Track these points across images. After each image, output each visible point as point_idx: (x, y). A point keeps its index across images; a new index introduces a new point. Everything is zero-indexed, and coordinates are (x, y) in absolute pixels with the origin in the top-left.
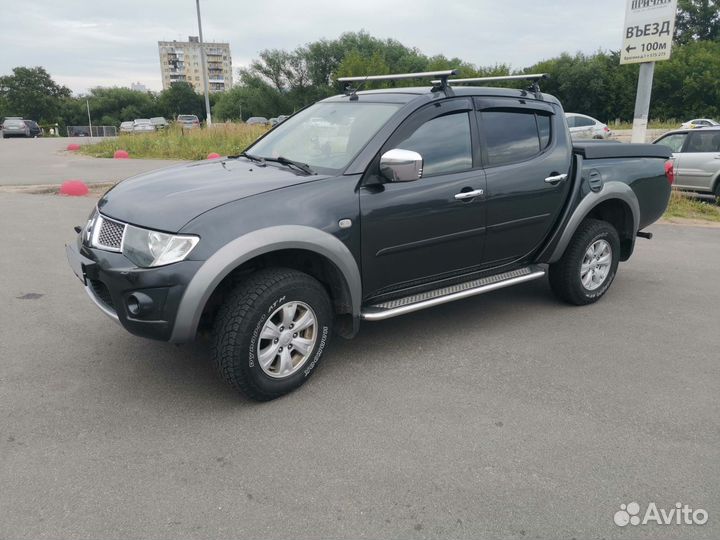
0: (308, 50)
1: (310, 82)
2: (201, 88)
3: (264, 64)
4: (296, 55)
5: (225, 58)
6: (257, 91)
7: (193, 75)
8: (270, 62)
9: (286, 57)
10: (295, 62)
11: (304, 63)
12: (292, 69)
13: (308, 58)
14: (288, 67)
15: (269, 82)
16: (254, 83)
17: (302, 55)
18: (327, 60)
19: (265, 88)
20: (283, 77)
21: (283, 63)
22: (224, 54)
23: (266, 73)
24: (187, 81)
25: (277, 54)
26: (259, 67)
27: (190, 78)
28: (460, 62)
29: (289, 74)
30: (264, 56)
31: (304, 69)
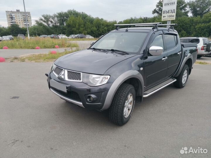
0: (57, 14)
1: (58, 24)
2: (21, 26)
3: (43, 19)
4: (53, 16)
5: (29, 17)
6: (41, 27)
7: (18, 22)
8: (45, 18)
9: (50, 17)
10: (53, 18)
11: (56, 18)
12: (52, 20)
13: (57, 17)
14: (51, 19)
15: (45, 24)
16: (40, 24)
17: (55, 16)
18: (63, 18)
19: (44, 26)
20: (49, 23)
21: (50, 18)
22: (29, 15)
23: (44, 21)
24: (16, 24)
25: (47, 16)
26: (42, 20)
27: (17, 23)
28: (103, 19)
29: (52, 22)
30: (43, 16)
31: (56, 20)
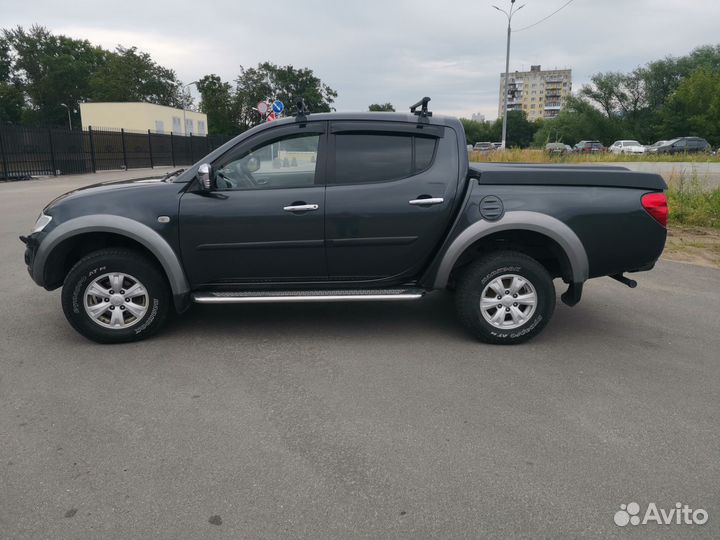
0: (647, 69)
1: (646, 105)
2: (533, 116)
3: (595, 88)
4: (634, 76)
5: (565, 84)
6: (583, 116)
7: (529, 103)
8: (602, 85)
9: (620, 79)
10: (631, 83)
11: (642, 83)
12: (626, 92)
13: (646, 77)
14: (622, 88)
15: (598, 106)
16: (581, 107)
17: (641, 75)
18: (670, 78)
19: (592, 113)
20: (614, 100)
21: (617, 86)
22: (565, 81)
23: (596, 97)
24: (523, 109)
25: (610, 77)
26: (588, 92)
27: (525, 107)
29: (622, 97)
30: (595, 80)
31: (640, 90)
